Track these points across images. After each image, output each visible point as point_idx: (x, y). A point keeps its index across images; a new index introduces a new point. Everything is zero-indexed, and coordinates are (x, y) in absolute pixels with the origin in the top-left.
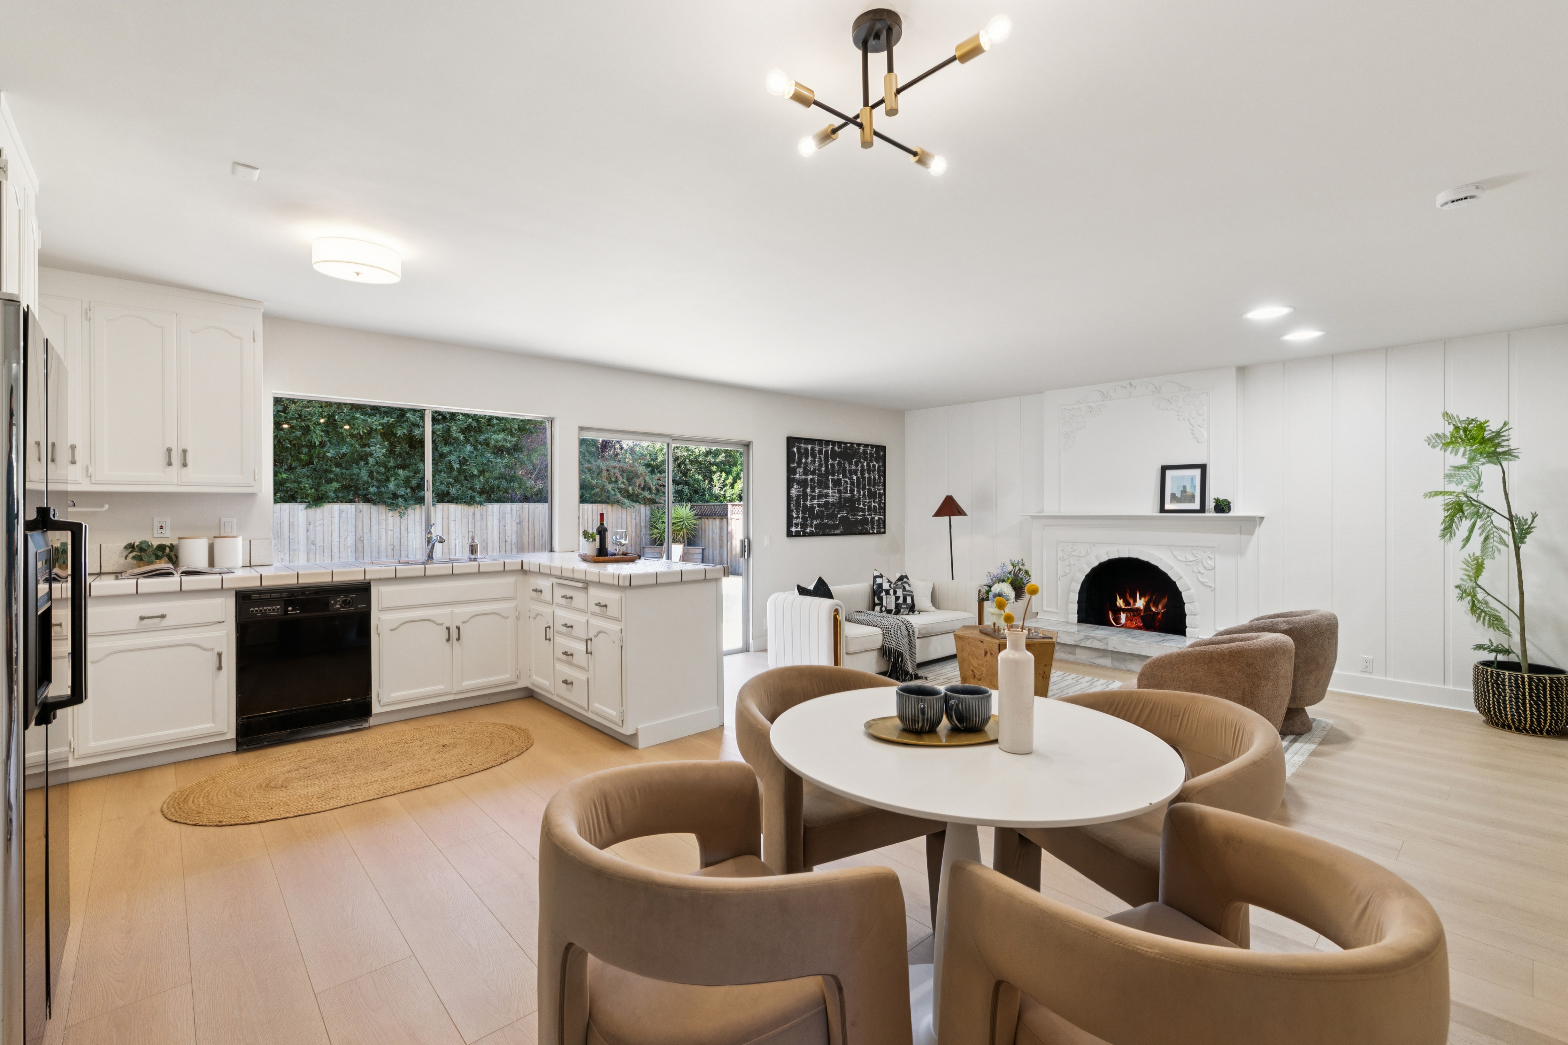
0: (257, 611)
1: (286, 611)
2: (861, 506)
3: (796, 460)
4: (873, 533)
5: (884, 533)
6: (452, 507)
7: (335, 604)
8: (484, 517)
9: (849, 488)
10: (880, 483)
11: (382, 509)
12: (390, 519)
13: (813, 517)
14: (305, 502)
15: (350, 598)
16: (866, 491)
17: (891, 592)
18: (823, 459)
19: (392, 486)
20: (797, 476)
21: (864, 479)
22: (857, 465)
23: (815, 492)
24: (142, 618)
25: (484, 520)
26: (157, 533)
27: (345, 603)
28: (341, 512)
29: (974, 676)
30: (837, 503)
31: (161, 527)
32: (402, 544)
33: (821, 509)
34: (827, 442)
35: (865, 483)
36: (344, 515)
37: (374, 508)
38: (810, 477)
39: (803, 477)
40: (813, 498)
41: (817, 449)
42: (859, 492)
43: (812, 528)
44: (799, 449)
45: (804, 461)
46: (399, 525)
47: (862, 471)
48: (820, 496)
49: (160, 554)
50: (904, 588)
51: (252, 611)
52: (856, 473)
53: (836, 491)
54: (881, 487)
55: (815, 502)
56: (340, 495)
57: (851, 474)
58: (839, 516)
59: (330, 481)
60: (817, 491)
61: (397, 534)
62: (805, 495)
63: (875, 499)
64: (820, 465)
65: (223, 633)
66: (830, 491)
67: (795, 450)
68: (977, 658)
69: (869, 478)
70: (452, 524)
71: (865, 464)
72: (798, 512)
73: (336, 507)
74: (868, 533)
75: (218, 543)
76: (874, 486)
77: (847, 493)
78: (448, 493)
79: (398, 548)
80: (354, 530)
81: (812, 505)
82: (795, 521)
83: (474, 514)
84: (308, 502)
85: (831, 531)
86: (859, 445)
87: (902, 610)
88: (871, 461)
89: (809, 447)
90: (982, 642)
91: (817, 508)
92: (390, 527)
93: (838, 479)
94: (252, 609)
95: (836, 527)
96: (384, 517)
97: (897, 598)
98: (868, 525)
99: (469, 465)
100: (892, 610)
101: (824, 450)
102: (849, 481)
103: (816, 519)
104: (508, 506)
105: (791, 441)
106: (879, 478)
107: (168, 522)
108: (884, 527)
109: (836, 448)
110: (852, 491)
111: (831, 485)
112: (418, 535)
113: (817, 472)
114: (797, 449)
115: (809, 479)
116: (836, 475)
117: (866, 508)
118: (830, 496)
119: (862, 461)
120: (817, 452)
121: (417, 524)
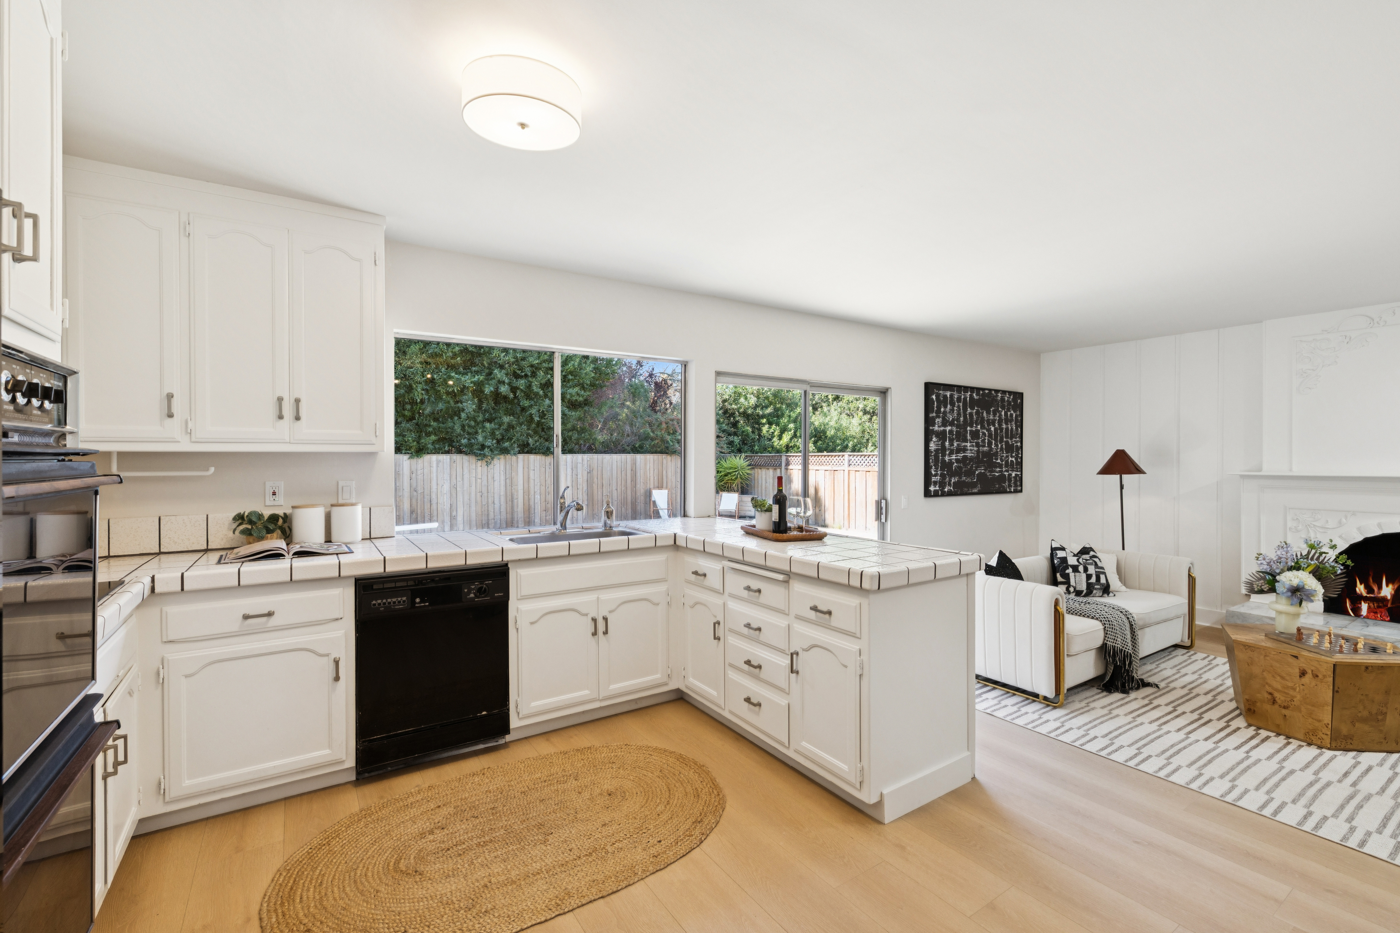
0: (379, 604)
1: (413, 602)
2: (999, 461)
3: (935, 409)
4: (1010, 492)
5: (1021, 491)
6: (532, 457)
7: (469, 593)
9: (986, 441)
10: (1017, 434)
11: (472, 459)
12: (479, 468)
13: (952, 474)
14: (408, 453)
15: (486, 584)
16: (1004, 443)
17: (1081, 568)
18: (961, 407)
19: (480, 438)
20: (936, 428)
21: (1001, 429)
22: (995, 415)
23: (953, 445)
24: (246, 617)
26: (269, 500)
27: (480, 591)
28: (438, 462)
29: (1274, 702)
30: (975, 458)
31: (274, 494)
32: (489, 491)
34: (966, 389)
35: (1003, 435)
36: (441, 464)
37: (465, 458)
38: (948, 428)
39: (942, 428)
40: (951, 453)
41: (956, 397)
42: (997, 445)
43: (951, 487)
44: (938, 396)
45: (942, 410)
46: (486, 473)
47: (1000, 422)
48: (959, 450)
49: (271, 527)
50: (1096, 564)
51: (374, 605)
52: (994, 423)
53: (974, 444)
54: (1018, 439)
55: (954, 457)
56: (437, 446)
57: (989, 425)
58: (977, 473)
59: (428, 434)
60: (955, 444)
61: (485, 482)
62: (943, 449)
63: (1012, 453)
64: (959, 414)
65: (340, 633)
66: (969, 444)
67: (934, 397)
68: (1283, 678)
69: (1007, 429)
70: (532, 473)
71: (1003, 413)
72: (937, 468)
73: (434, 458)
74: (1004, 492)
75: (336, 512)
76: (1011, 439)
77: (984, 446)
78: (528, 444)
79: (486, 495)
80: (449, 478)
81: (951, 460)
84: (411, 453)
85: (968, 490)
86: (997, 391)
87: (1095, 592)
88: (1009, 410)
90: (1296, 657)
91: (955, 464)
92: (479, 476)
93: (976, 430)
94: (374, 602)
95: (973, 485)
96: (474, 466)
97: (1089, 577)
98: (1005, 483)
99: (547, 418)
100: (1083, 591)
101: (963, 397)
102: (987, 433)
103: (955, 477)
104: (579, 457)
105: (930, 387)
106: (1017, 429)
107: (281, 487)
108: (1021, 485)
109: (974, 395)
110: (990, 444)
111: (969, 437)
112: (503, 483)
113: (955, 422)
114: (936, 396)
115: (948, 430)
116: (974, 425)
117: (1004, 463)
118: (968, 450)
119: (1000, 409)
120: (956, 399)
121: (502, 473)
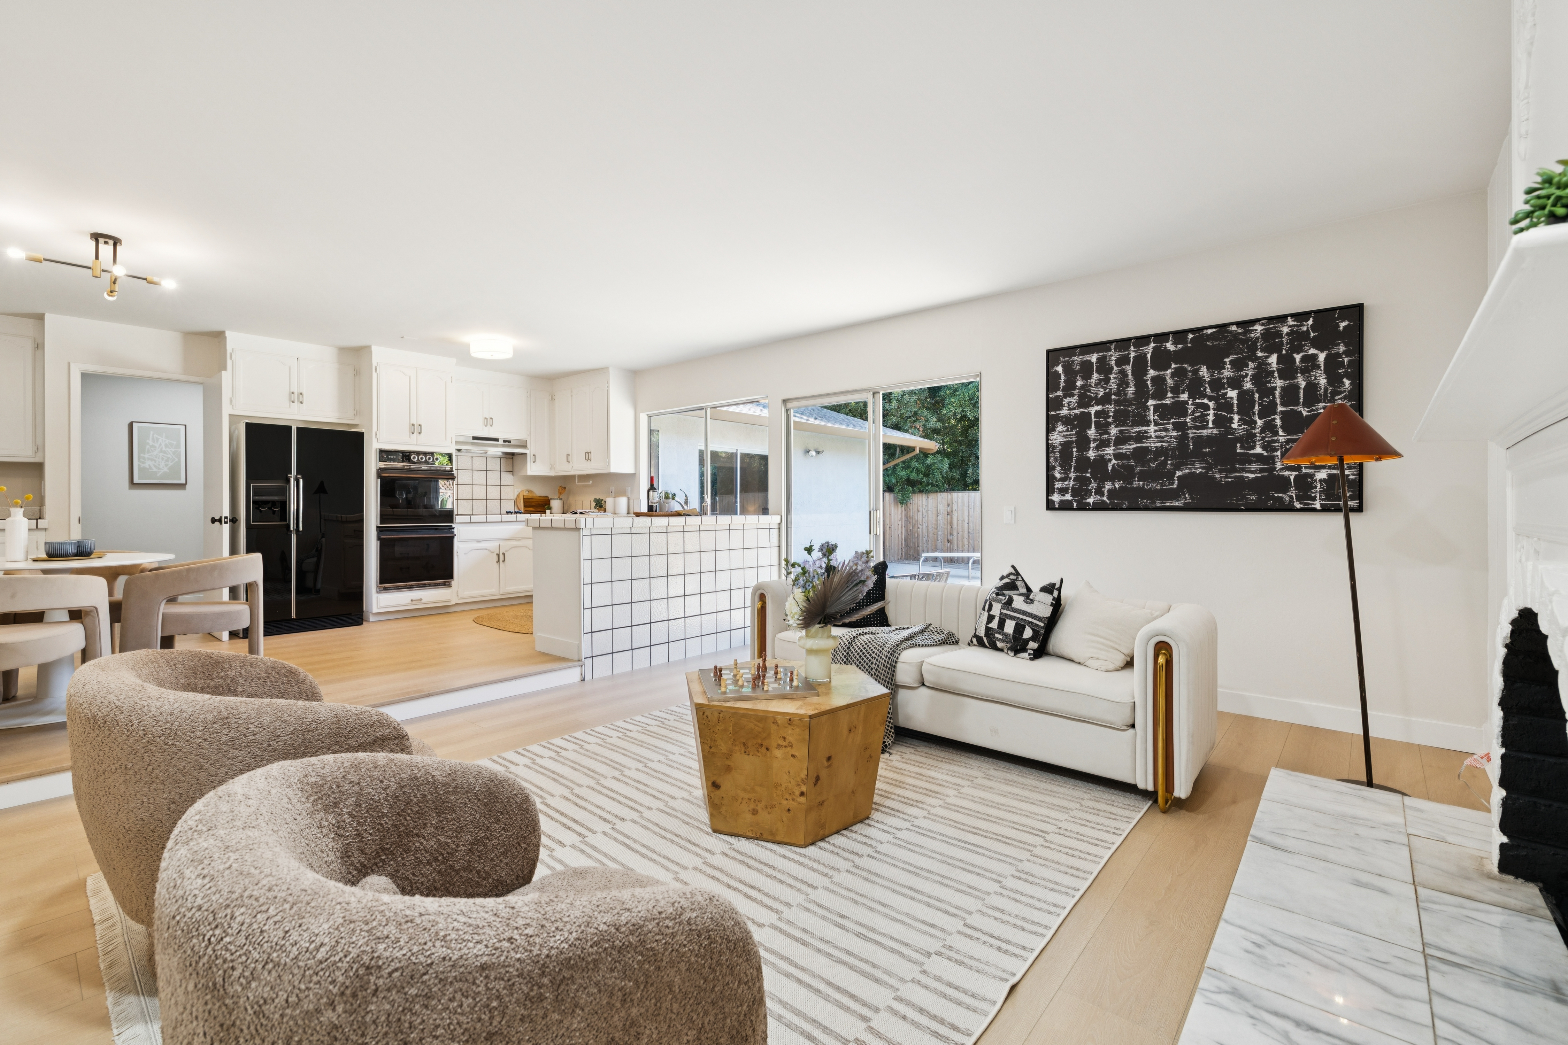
2: (1258, 450)
3: (1062, 384)
4: (1308, 509)
5: (1357, 509)
9: (1211, 418)
10: (1335, 393)
13: (1105, 477)
16: (1278, 417)
18: (1130, 373)
20: (1065, 412)
21: (1268, 391)
22: (1238, 365)
23: (1109, 433)
30: (1173, 449)
33: (1125, 462)
34: (1142, 340)
35: (1273, 401)
38: (1093, 410)
39: (1079, 411)
40: (1102, 444)
41: (1113, 358)
42: (1249, 421)
43: (1102, 496)
44: (1068, 368)
45: (1079, 383)
47: (1262, 376)
48: (1121, 440)
52: (1236, 383)
53: (1170, 426)
55: (1110, 451)
57: (1219, 386)
58: (1179, 473)
60: (1114, 431)
62: (1083, 442)
64: (1123, 383)
66: (1152, 428)
67: (1059, 369)
69: (1294, 385)
71: (1273, 359)
72: (1066, 468)
74: (1289, 509)
76: (1308, 404)
77: (1207, 427)
81: (1102, 457)
82: (1058, 485)
85: (1154, 503)
86: (1248, 323)
88: (1299, 349)
89: (1094, 358)
91: (1114, 462)
93: (1173, 403)
95: (1172, 495)
101: (1133, 355)
103: (1112, 481)
105: (1053, 356)
106: (1334, 380)
108: (1359, 497)
109: (1170, 344)
111: (1153, 417)
113: (1113, 397)
114: (1063, 366)
115: (1093, 413)
116: (1169, 395)
117: (1279, 453)
118: (1151, 437)
119: (1259, 354)
120: (1113, 362)
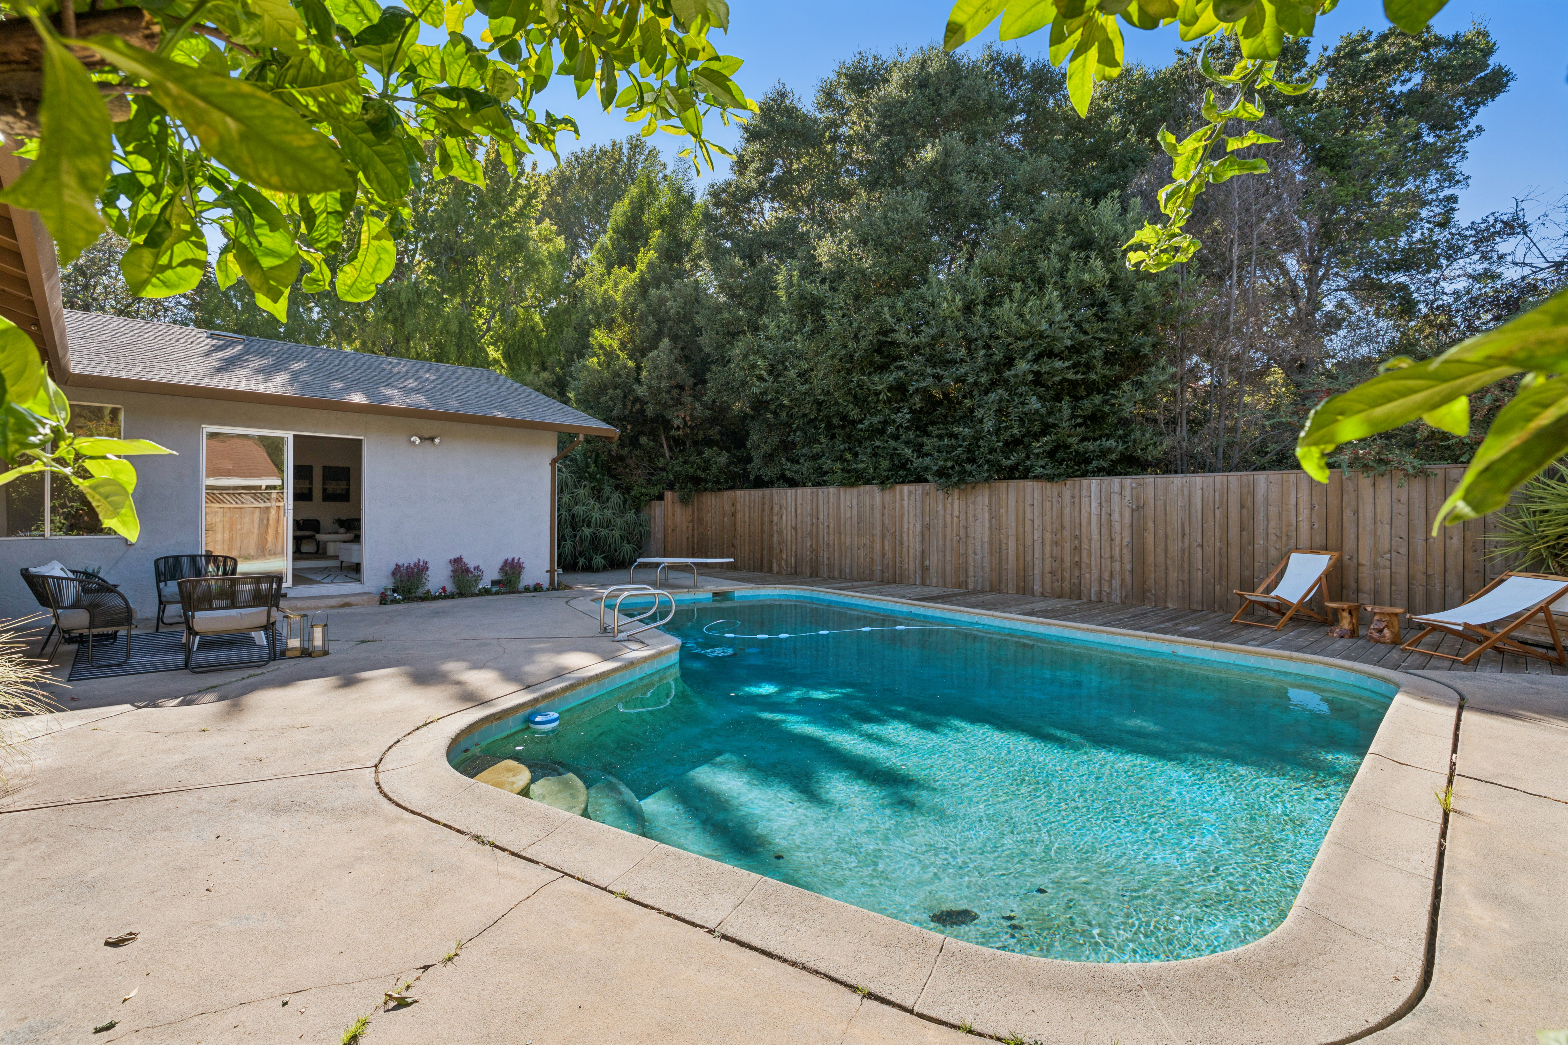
8: (1077, 501)
14: (877, 484)
25: (1077, 505)
32: (969, 535)
36: (913, 496)
46: (965, 510)
61: (963, 523)
70: (1029, 509)
79: (965, 540)
80: (921, 515)
83: (1060, 495)
104: (1116, 482)
112: (987, 524)
121: (986, 509)
